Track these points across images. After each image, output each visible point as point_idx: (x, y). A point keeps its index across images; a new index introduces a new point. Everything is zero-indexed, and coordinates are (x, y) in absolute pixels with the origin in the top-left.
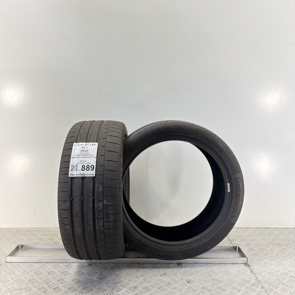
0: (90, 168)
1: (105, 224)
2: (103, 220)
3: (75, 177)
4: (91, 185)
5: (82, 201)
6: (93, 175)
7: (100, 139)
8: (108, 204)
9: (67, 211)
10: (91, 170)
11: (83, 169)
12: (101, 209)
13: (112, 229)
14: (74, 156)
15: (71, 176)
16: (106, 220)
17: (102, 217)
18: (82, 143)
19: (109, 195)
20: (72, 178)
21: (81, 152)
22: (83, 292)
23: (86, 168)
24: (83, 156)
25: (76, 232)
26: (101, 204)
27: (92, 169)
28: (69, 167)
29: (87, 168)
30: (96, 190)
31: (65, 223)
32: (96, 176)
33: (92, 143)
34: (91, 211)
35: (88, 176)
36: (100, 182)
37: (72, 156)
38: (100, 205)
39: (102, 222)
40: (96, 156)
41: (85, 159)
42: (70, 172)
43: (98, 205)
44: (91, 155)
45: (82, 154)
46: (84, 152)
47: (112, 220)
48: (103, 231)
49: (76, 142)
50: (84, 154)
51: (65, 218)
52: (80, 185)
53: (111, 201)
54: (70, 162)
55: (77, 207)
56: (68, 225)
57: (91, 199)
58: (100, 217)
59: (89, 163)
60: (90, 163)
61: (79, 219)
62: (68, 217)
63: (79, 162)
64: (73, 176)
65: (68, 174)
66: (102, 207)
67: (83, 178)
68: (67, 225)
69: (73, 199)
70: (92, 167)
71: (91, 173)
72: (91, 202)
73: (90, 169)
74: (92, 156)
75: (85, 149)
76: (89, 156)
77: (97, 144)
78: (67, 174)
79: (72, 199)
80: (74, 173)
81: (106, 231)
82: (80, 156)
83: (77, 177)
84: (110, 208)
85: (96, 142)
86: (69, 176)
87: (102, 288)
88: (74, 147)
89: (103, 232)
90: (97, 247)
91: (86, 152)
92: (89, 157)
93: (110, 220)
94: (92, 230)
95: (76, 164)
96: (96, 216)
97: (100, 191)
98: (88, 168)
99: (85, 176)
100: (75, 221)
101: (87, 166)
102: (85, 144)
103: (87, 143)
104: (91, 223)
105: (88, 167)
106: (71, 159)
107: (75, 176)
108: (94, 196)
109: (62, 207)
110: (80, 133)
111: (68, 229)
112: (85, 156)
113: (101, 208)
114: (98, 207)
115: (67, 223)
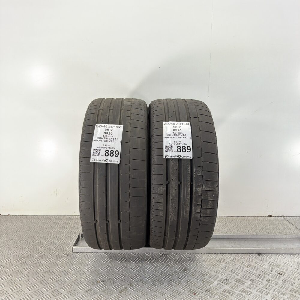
0: (186, 149)
1: (202, 211)
2: (200, 207)
3: (170, 159)
4: (189, 168)
5: (179, 186)
6: (190, 157)
7: (190, 118)
8: (207, 190)
9: (162, 195)
10: (188, 151)
11: (179, 150)
12: (200, 195)
13: (209, 218)
14: (167, 136)
15: (167, 158)
16: (204, 207)
17: (200, 203)
18: (173, 122)
19: (208, 180)
20: (167, 159)
21: (174, 132)
23: (181, 149)
24: (176, 136)
25: (170, 219)
26: (200, 190)
28: (163, 148)
30: (195, 173)
31: (159, 209)
32: (194, 158)
33: (183, 122)
34: (189, 197)
35: (185, 158)
36: (199, 166)
38: (199, 191)
39: (200, 209)
40: (191, 137)
41: (179, 140)
42: (165, 154)
43: (197, 190)
47: (210, 207)
48: (199, 218)
49: (166, 121)
51: (159, 203)
52: (177, 167)
53: (210, 186)
54: (163, 142)
55: (174, 191)
56: (162, 211)
57: (189, 184)
58: (198, 203)
59: (184, 144)
60: (186, 144)
61: (175, 205)
62: (162, 202)
63: (174, 143)
64: (168, 158)
65: (163, 155)
66: (201, 193)
67: (180, 160)
68: (160, 211)
69: (169, 183)
70: (189, 148)
71: (188, 155)
72: (190, 187)
74: (187, 136)
75: (177, 129)
77: (189, 123)
78: (161, 155)
79: (168, 183)
80: (170, 155)
81: (202, 219)
82: (174, 136)
83: (173, 159)
84: (209, 194)
85: (188, 121)
86: (164, 158)
87: (190, 280)
88: (164, 126)
89: (199, 220)
90: (188, 236)
91: (180, 132)
92: (184, 137)
93: (208, 208)
94: (188, 217)
95: (170, 144)
96: (194, 202)
97: (199, 175)
99: (182, 158)
100: (171, 206)
102: (176, 122)
103: (178, 122)
104: (188, 210)
105: (184, 148)
106: (164, 139)
107: (170, 158)
108: (192, 180)
109: (157, 191)
111: (161, 215)
112: (179, 136)
113: (200, 194)
114: (197, 193)
115: (161, 209)
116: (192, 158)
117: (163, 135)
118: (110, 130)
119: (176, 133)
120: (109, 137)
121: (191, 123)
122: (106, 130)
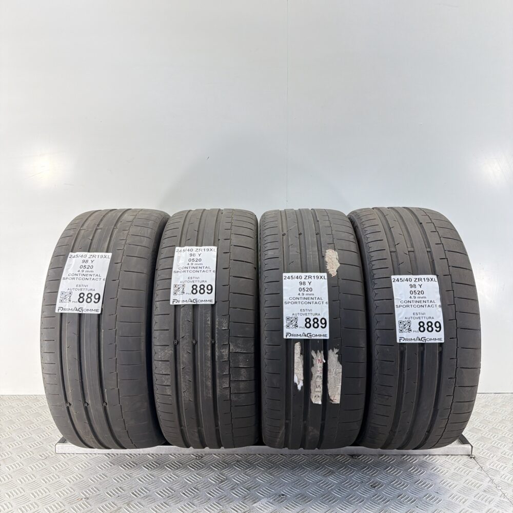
0: (205, 289)
1: (232, 385)
2: (228, 379)
3: (180, 305)
4: (209, 318)
5: (194, 346)
6: (211, 301)
7: (219, 240)
8: (237, 351)
9: (168, 363)
10: (208, 293)
11: (194, 291)
12: (226, 360)
13: (243, 395)
14: (178, 270)
15: (175, 303)
16: (234, 379)
17: (228, 373)
18: (190, 248)
19: (239, 336)
20: (176, 306)
21: (190, 263)
22: (193, 504)
23: (198, 289)
24: (192, 270)
25: (183, 399)
26: (225, 352)
27: (210, 292)
28: (170, 289)
29: (201, 289)
30: (217, 326)
31: (165, 384)
32: (217, 303)
33: (206, 247)
34: (209, 364)
35: (203, 303)
36: (224, 314)
37: (174, 270)
38: (224, 354)
39: (228, 383)
40: (215, 270)
41: (197, 275)
42: (172, 297)
43: (221, 352)
44: (206, 267)
45: (191, 266)
46: (194, 263)
47: (244, 379)
48: (229, 397)
49: (180, 246)
50: (194, 266)
51: (164, 376)
52: (190, 318)
53: (242, 346)
54: (171, 279)
55: (185, 355)
56: (169, 387)
57: (209, 343)
58: (224, 373)
59: (203, 281)
60: (206, 281)
61: (189, 377)
62: (169, 373)
63: (187, 280)
64: (178, 304)
65: (169, 300)
66: (228, 356)
67: (195, 307)
68: (167, 387)
69: (178, 343)
70: (209, 287)
71: (208, 298)
72: (209, 348)
73: (206, 291)
74: (208, 269)
75: (195, 258)
76: (202, 269)
77: (215, 248)
78: (167, 299)
79: (176, 342)
80: (180, 298)
81: (233, 398)
82: (189, 269)
83: (185, 305)
84: (241, 357)
85: (214, 245)
86: (171, 303)
88: (176, 254)
89: (229, 399)
90: (217, 425)
91: (199, 263)
92: (204, 271)
93: (240, 380)
94: (211, 395)
95: (181, 282)
96: (218, 371)
97: (223, 328)
98: (203, 289)
99: (198, 303)
100: (182, 380)
101: (200, 287)
102: (195, 248)
103: (198, 248)
104: (209, 383)
105: (202, 287)
106: (174, 275)
107: (180, 303)
108: (213, 337)
109: (160, 356)
110: (185, 230)
111: (169, 394)
112: (196, 270)
113: (226, 358)
114: (221, 356)
115: (169, 384)
116: (213, 303)
117: (172, 268)
118: (90, 261)
119: (192, 264)
120: (87, 273)
121: (217, 249)
122: (84, 261)
